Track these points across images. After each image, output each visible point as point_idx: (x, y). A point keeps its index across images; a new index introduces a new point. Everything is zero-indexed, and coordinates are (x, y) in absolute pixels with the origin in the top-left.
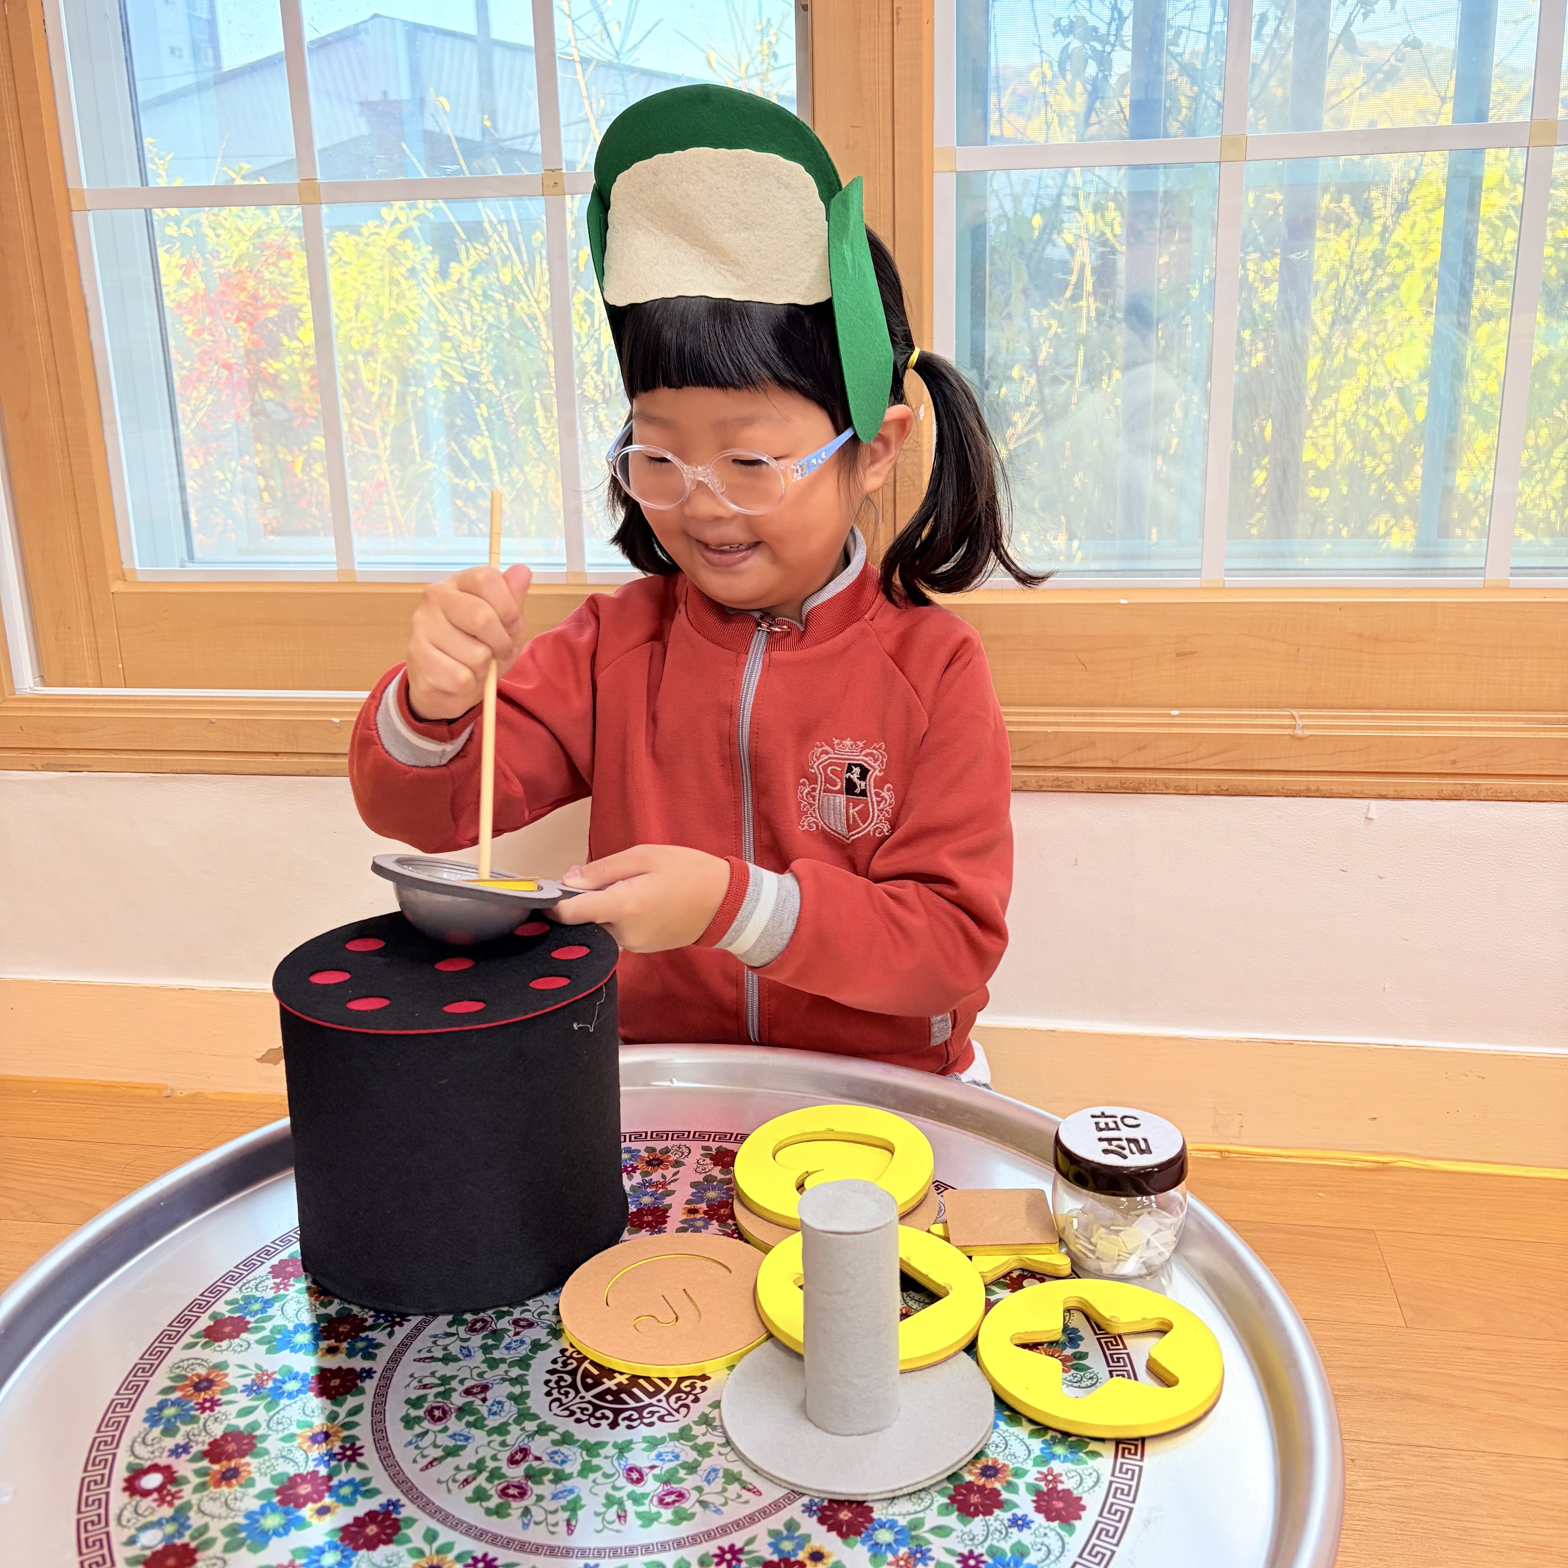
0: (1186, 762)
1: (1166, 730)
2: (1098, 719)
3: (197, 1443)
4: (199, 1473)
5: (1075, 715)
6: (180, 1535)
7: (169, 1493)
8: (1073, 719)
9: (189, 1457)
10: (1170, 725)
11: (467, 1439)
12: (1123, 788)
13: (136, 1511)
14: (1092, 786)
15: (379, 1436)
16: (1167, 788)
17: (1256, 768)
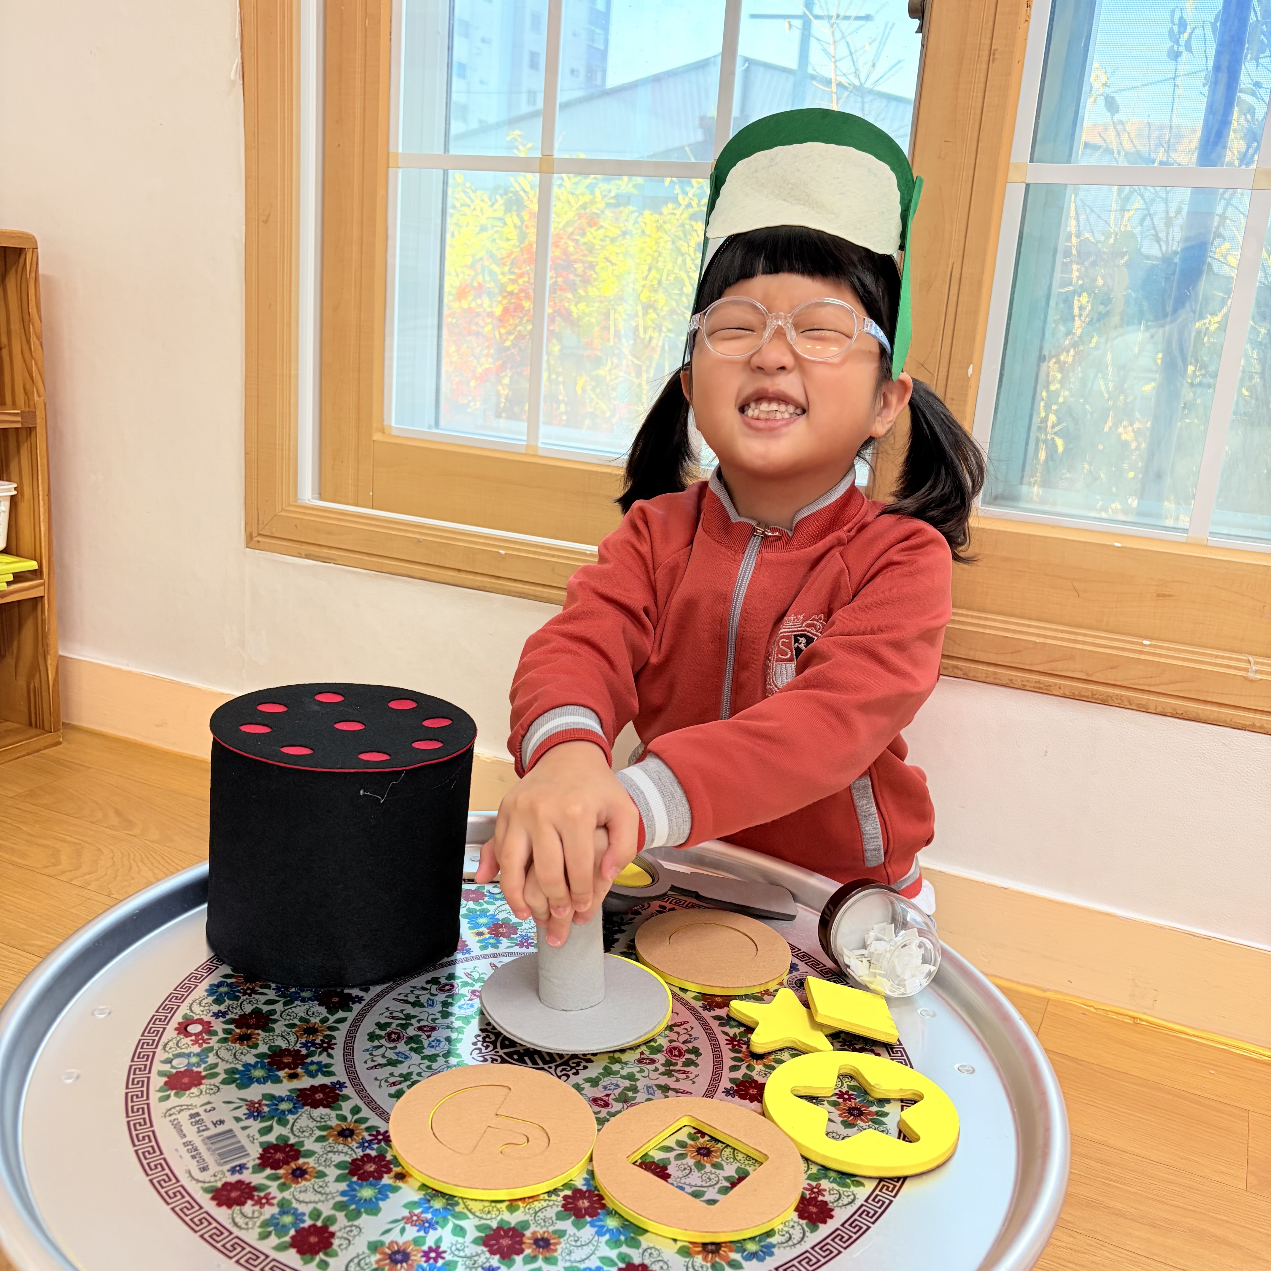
0: (1150, 685)
1: (1136, 656)
2: (1081, 638)
3: (232, 1013)
4: (225, 1031)
5: (1062, 631)
6: (199, 1065)
7: (202, 1039)
8: (1060, 635)
9: (224, 1020)
10: (1141, 652)
11: (406, 1057)
12: (1092, 698)
13: (177, 1044)
14: (1067, 693)
15: (349, 1040)
16: (1131, 704)
17: (1209, 699)
